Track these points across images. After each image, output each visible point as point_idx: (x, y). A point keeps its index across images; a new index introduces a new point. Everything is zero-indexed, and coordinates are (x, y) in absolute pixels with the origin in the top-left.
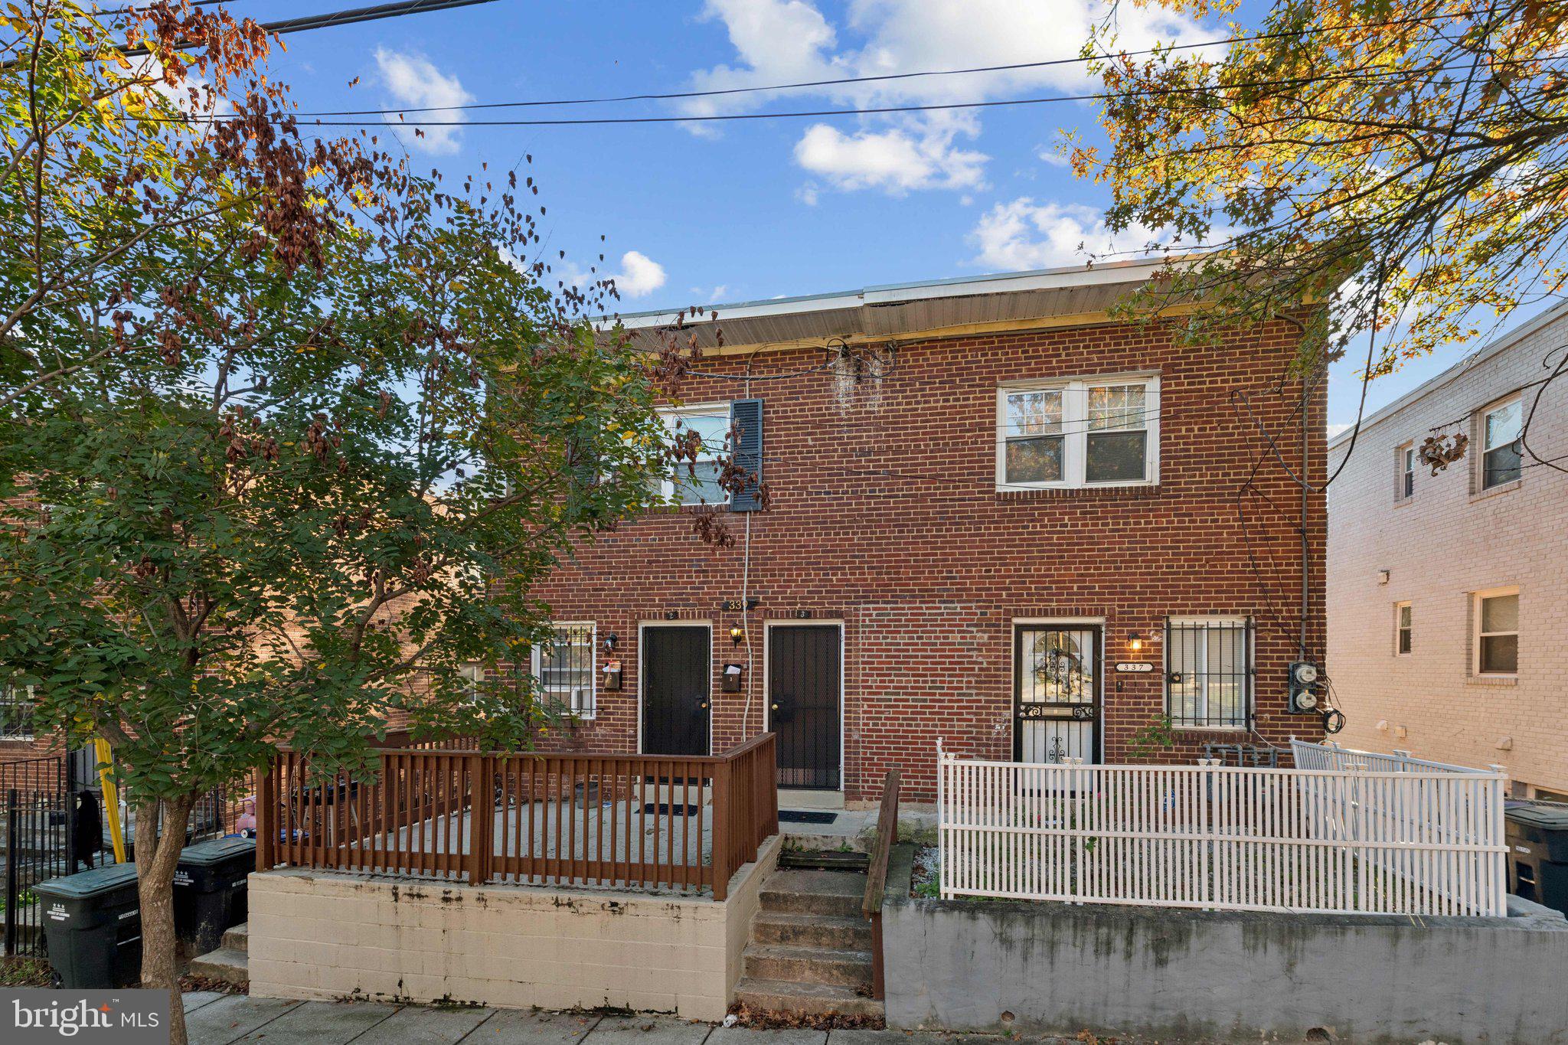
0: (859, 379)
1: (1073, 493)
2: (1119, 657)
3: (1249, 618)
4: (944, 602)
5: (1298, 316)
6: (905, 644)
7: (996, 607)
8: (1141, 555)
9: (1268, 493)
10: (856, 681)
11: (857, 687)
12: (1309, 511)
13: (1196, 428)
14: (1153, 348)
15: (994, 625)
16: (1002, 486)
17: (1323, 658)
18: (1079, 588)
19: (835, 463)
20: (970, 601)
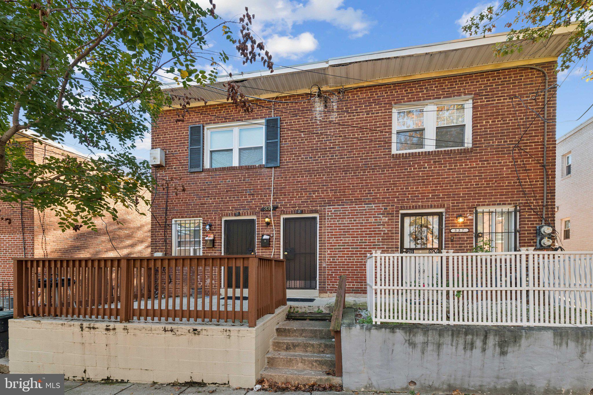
0: (326, 106)
1: (429, 153)
2: (452, 226)
3: (516, 206)
4: (367, 204)
5: (542, 67)
6: (348, 224)
7: (392, 206)
8: (463, 180)
9: (527, 149)
10: (325, 241)
11: (325, 243)
12: (547, 157)
13: (490, 121)
14: (469, 86)
15: (390, 214)
16: (394, 151)
17: (554, 223)
18: (432, 196)
19: (315, 144)
20: (379, 204)
